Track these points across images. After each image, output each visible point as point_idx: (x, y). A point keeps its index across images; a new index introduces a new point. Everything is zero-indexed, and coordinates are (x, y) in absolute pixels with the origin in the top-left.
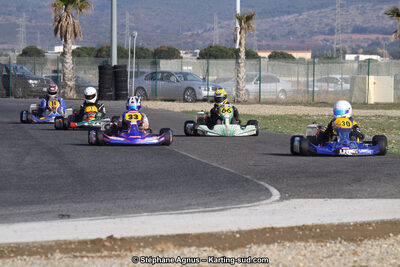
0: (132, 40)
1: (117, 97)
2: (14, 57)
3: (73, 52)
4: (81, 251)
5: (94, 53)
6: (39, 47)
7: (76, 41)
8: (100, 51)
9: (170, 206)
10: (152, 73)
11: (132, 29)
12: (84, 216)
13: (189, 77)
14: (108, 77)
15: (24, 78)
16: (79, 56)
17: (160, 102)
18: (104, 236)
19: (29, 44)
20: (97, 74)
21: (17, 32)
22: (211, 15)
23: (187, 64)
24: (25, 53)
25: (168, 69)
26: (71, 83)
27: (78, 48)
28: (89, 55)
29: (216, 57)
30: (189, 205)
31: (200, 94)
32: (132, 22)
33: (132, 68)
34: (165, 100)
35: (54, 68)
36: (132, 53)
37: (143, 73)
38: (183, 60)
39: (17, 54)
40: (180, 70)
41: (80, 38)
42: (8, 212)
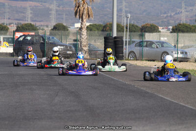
0: (127, 20)
2: (47, 31)
3: (87, 27)
5: (101, 28)
6: (65, 24)
7: (89, 21)
8: (105, 27)
10: (140, 42)
11: (126, 12)
13: (165, 45)
14: (110, 44)
16: (91, 30)
17: (145, 62)
19: (58, 22)
20: (103, 43)
21: (50, 14)
22: (180, 3)
23: (164, 36)
24: (55, 28)
25: (151, 39)
26: (86, 49)
27: (90, 25)
28: (98, 29)
29: (183, 32)
32: (126, 8)
33: (126, 38)
34: (149, 61)
35: (74, 38)
37: (134, 42)
38: (161, 33)
39: (50, 29)
40: (158, 40)
41: (92, 18)
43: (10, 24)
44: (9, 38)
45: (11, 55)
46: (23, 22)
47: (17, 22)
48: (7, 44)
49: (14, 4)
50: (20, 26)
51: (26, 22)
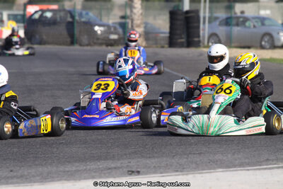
1: (190, 44)
2: (79, 2)
9: (247, 161)
10: (227, 19)
13: (267, 22)
14: (179, 23)
15: (89, 25)
16: (148, 0)
20: (168, 20)
23: (265, 8)
26: (140, 30)
30: (268, 159)
31: (279, 40)
33: (205, 12)
35: (122, 14)
37: (216, 18)
38: (261, 4)
40: (256, 15)
42: (74, 168)
44: (16, 15)
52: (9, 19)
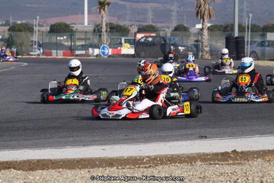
0: (249, 20)
1: (238, 58)
2: (169, 32)
3: (209, 28)
4: (214, 160)
5: (222, 29)
6: (185, 25)
7: (210, 21)
8: (226, 27)
10: (262, 42)
11: (248, 12)
12: (216, 137)
14: (232, 45)
15: (176, 45)
16: (212, 30)
17: (266, 62)
18: (230, 151)
19: (179, 23)
20: (225, 43)
24: (176, 29)
25: (272, 39)
26: (207, 49)
27: (212, 26)
28: (219, 30)
32: (248, 8)
33: (248, 38)
35: (195, 39)
36: (248, 28)
37: (255, 42)
39: (171, 30)
41: (213, 18)
42: (165, 134)
43: (131, 26)
44: (130, 40)
45: (133, 56)
46: (144, 24)
47: (138, 23)
48: (128, 46)
49: (135, 5)
50: (141, 27)
51: (147, 24)
52: (125, 42)
